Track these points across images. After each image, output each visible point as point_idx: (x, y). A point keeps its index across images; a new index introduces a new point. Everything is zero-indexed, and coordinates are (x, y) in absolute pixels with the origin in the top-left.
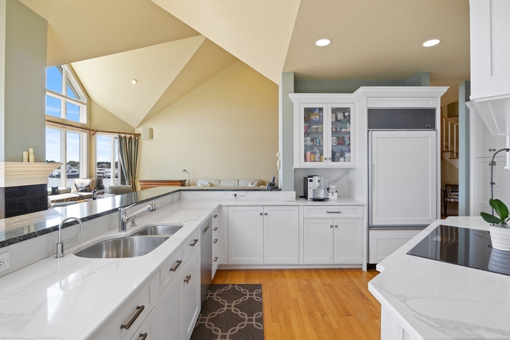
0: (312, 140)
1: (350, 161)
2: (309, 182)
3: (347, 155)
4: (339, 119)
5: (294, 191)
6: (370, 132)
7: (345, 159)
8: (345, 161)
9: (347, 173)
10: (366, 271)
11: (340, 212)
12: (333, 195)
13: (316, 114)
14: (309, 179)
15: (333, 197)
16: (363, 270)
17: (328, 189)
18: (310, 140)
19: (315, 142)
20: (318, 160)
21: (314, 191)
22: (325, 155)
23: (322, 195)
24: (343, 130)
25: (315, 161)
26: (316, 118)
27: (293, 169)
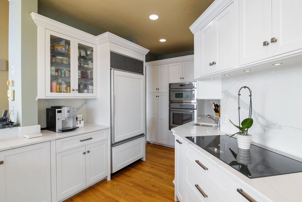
0: (57, 71)
1: (93, 93)
2: (57, 114)
3: (90, 87)
4: (82, 55)
5: (39, 124)
6: (112, 70)
7: (88, 91)
8: (88, 93)
9: (86, 103)
10: (110, 180)
11: (91, 138)
12: (80, 123)
13: (62, 45)
14: (57, 110)
15: (81, 125)
16: (108, 180)
17: (77, 118)
18: (54, 70)
19: (60, 73)
20: (65, 91)
21: (63, 121)
22: (72, 87)
23: (70, 125)
24: (86, 66)
25: (61, 92)
26: (61, 49)
27: (37, 99)
